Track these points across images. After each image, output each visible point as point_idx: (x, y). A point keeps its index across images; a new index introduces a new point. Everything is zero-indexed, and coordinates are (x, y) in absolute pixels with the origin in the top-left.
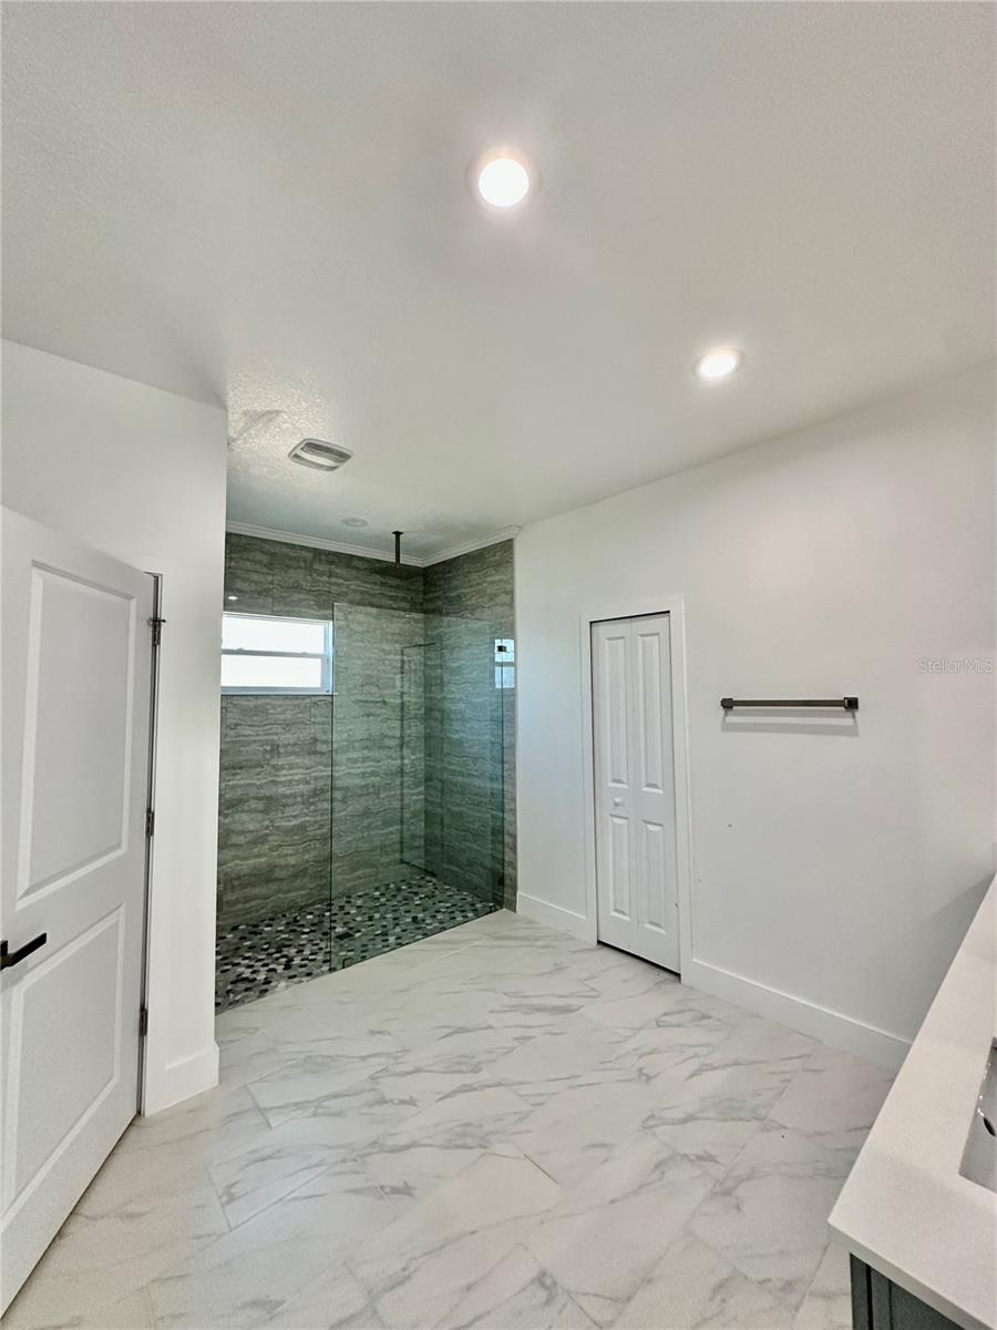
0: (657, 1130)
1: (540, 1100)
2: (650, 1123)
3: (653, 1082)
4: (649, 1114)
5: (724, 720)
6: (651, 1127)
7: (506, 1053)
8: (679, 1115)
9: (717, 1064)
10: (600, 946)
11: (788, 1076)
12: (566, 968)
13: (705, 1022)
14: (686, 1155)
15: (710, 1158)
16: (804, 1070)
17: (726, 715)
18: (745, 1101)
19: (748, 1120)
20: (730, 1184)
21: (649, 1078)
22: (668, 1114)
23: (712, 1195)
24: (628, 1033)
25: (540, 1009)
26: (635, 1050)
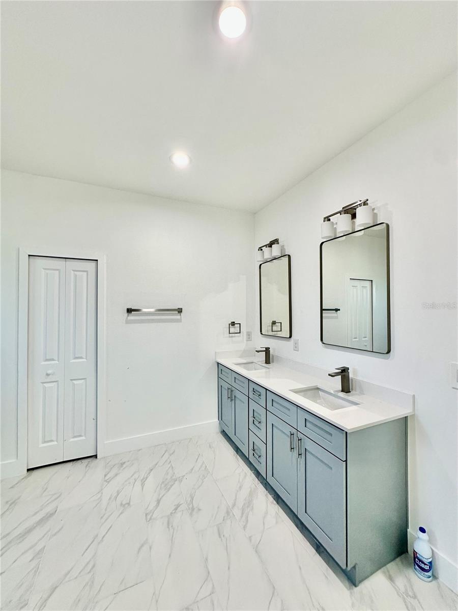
0: (154, 516)
1: (90, 566)
2: (149, 517)
3: (131, 503)
4: (145, 515)
5: (127, 318)
6: (150, 519)
7: (36, 572)
8: (155, 504)
9: (146, 476)
10: (29, 472)
11: (169, 461)
12: (19, 498)
13: (124, 466)
14: (172, 513)
15: (178, 506)
16: (170, 455)
17: (128, 316)
18: (167, 479)
19: (174, 483)
20: (191, 506)
21: (129, 504)
22: (151, 508)
23: (191, 514)
24: (99, 496)
25: (29, 531)
26: (110, 499)
